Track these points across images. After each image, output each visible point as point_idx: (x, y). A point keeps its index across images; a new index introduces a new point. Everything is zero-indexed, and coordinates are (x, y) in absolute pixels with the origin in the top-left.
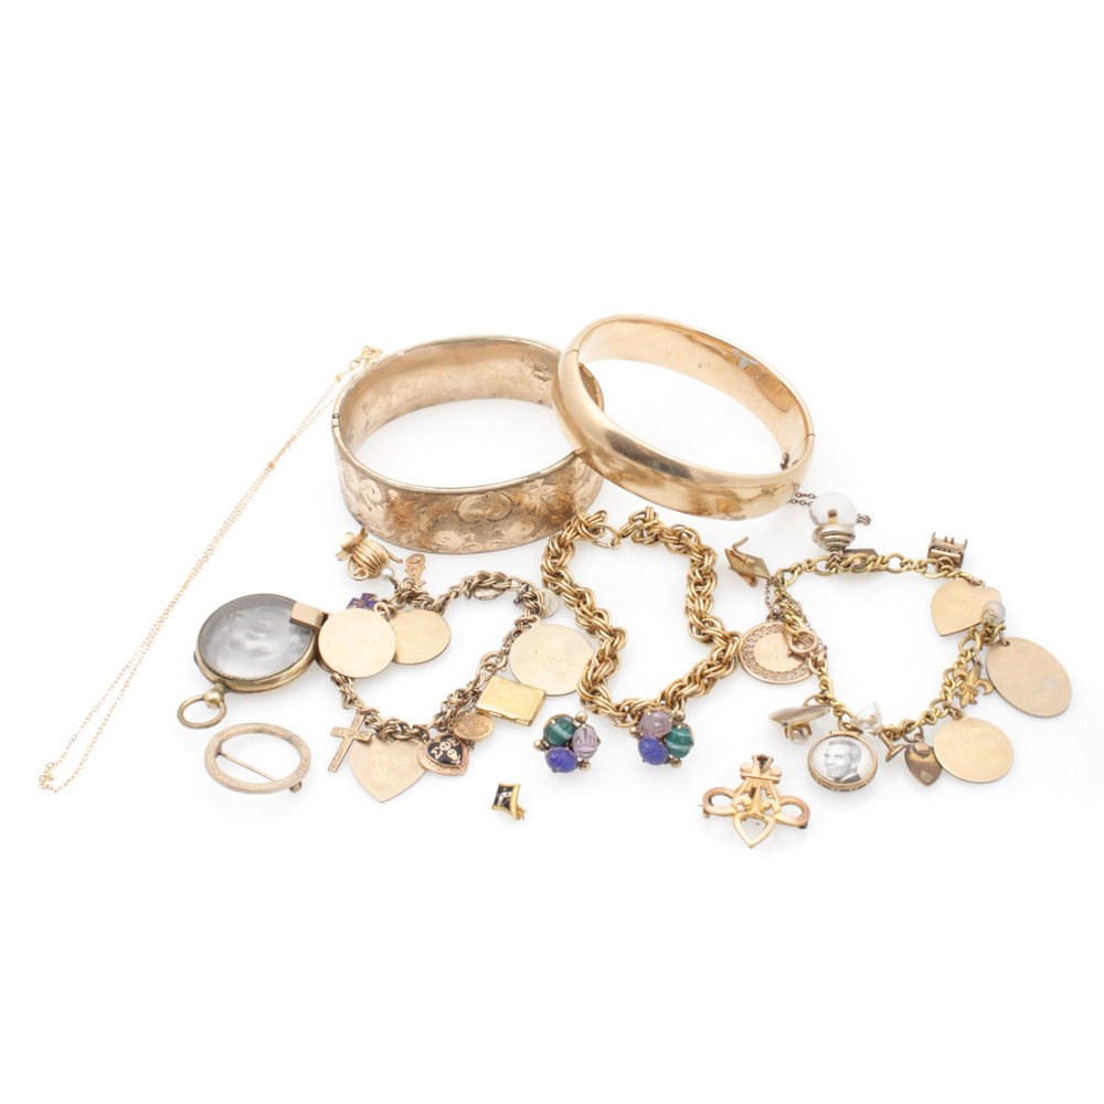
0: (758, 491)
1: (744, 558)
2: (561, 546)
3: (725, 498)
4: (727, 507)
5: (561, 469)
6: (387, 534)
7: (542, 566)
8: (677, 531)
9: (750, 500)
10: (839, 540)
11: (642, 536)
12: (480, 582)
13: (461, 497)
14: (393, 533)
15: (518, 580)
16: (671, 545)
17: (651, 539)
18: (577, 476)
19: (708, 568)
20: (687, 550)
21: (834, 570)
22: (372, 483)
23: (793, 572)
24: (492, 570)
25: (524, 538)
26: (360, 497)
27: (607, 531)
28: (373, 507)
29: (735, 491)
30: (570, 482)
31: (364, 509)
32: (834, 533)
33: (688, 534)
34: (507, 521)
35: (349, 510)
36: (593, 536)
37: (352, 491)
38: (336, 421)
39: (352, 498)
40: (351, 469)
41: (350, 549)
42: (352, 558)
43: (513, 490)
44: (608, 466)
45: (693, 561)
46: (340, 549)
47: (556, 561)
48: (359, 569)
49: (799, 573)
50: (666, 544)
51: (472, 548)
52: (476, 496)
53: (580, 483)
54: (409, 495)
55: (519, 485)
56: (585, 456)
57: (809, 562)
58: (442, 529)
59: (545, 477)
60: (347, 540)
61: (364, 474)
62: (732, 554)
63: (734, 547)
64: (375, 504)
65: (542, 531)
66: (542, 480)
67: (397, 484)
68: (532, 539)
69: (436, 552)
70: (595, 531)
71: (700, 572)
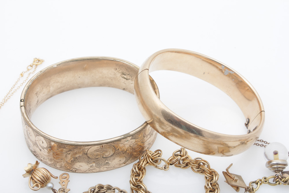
0: (238, 143)
1: (233, 176)
2: (139, 169)
3: (222, 146)
4: (223, 150)
5: (140, 132)
6: (49, 163)
7: (130, 181)
8: (197, 161)
9: (235, 147)
10: (280, 168)
11: (179, 163)
12: (99, 191)
13: (89, 147)
14: (52, 162)
15: (118, 189)
16: (194, 168)
17: (184, 165)
18: (147, 134)
19: (215, 182)
20: (203, 171)
21: (278, 183)
22: (42, 139)
23: (257, 184)
24: (105, 183)
25: (120, 164)
26: (35, 144)
27: (162, 161)
28: (42, 149)
29: (227, 143)
30: (144, 137)
31: (37, 150)
32: (277, 164)
33: (203, 163)
34: (112, 158)
35: (29, 148)
36: (155, 164)
37: (31, 140)
38: (22, 103)
39: (31, 144)
40: (31, 130)
41: (31, 172)
42: (32, 178)
43: (116, 143)
44: (163, 128)
45: (206, 178)
46: (25, 172)
47: (137, 178)
48: (35, 184)
49: (260, 184)
50: (192, 168)
51: (93, 170)
52: (97, 146)
53: (149, 136)
54: (61, 145)
55: (119, 140)
56: (152, 124)
57: (265, 178)
58: (79, 162)
59: (132, 135)
60: (28, 167)
61: (38, 133)
62: (226, 174)
63: (227, 170)
64: (43, 148)
65: (129, 161)
66: (131, 137)
67: (55, 139)
68: (124, 165)
69: (75, 172)
70: (156, 161)
71: (211, 184)
